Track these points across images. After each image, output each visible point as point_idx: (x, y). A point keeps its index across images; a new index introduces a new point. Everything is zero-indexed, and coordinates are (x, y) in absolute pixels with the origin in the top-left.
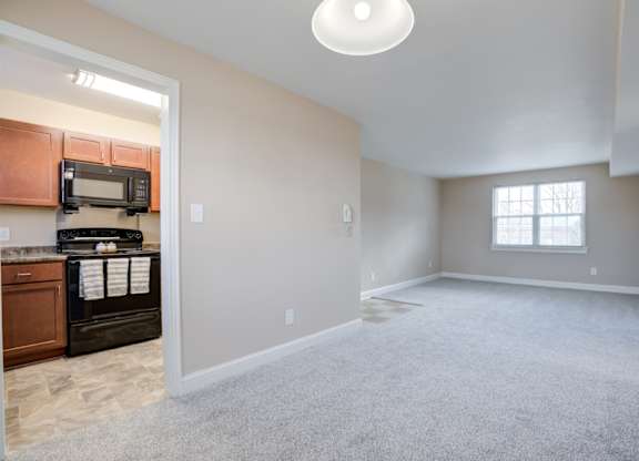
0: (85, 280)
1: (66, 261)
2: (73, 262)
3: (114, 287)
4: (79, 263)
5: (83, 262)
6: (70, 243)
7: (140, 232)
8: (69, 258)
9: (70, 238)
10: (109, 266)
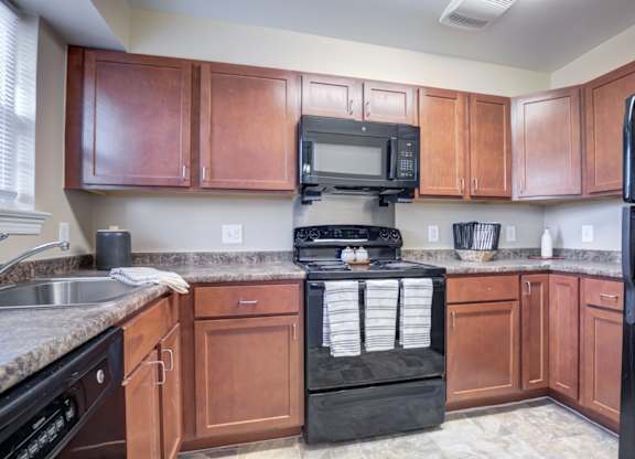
0: (332, 319)
1: (305, 281)
2: (314, 284)
3: (375, 333)
4: (322, 288)
5: (328, 285)
6: (309, 247)
7: (397, 231)
8: (308, 277)
9: (309, 240)
10: (368, 294)
